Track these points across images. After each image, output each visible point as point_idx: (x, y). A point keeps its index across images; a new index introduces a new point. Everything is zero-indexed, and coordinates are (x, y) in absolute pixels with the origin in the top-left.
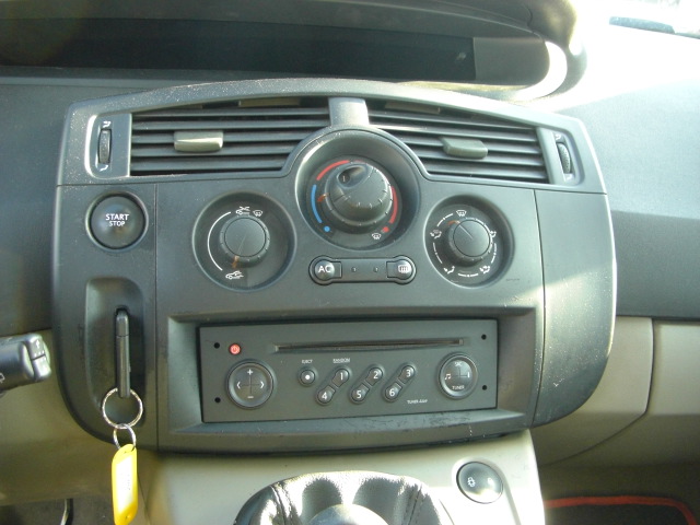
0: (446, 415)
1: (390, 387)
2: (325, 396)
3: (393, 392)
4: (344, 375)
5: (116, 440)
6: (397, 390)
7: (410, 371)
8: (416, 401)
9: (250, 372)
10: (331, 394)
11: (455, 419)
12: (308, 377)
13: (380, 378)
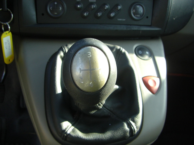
0: (132, 26)
1: (111, 13)
2: (85, 14)
3: (112, 15)
4: (93, 6)
5: (3, 29)
6: (114, 14)
7: (119, 7)
8: (121, 20)
9: (56, 3)
10: (88, 14)
11: (135, 28)
12: (79, 6)
13: (107, 9)
